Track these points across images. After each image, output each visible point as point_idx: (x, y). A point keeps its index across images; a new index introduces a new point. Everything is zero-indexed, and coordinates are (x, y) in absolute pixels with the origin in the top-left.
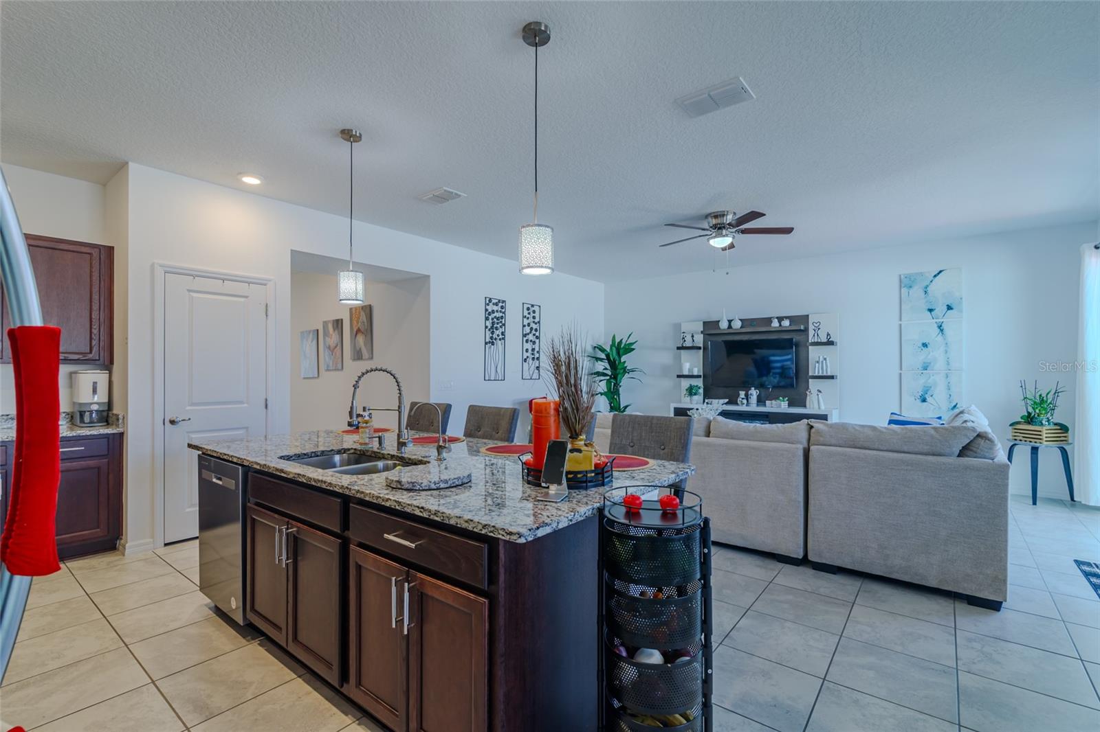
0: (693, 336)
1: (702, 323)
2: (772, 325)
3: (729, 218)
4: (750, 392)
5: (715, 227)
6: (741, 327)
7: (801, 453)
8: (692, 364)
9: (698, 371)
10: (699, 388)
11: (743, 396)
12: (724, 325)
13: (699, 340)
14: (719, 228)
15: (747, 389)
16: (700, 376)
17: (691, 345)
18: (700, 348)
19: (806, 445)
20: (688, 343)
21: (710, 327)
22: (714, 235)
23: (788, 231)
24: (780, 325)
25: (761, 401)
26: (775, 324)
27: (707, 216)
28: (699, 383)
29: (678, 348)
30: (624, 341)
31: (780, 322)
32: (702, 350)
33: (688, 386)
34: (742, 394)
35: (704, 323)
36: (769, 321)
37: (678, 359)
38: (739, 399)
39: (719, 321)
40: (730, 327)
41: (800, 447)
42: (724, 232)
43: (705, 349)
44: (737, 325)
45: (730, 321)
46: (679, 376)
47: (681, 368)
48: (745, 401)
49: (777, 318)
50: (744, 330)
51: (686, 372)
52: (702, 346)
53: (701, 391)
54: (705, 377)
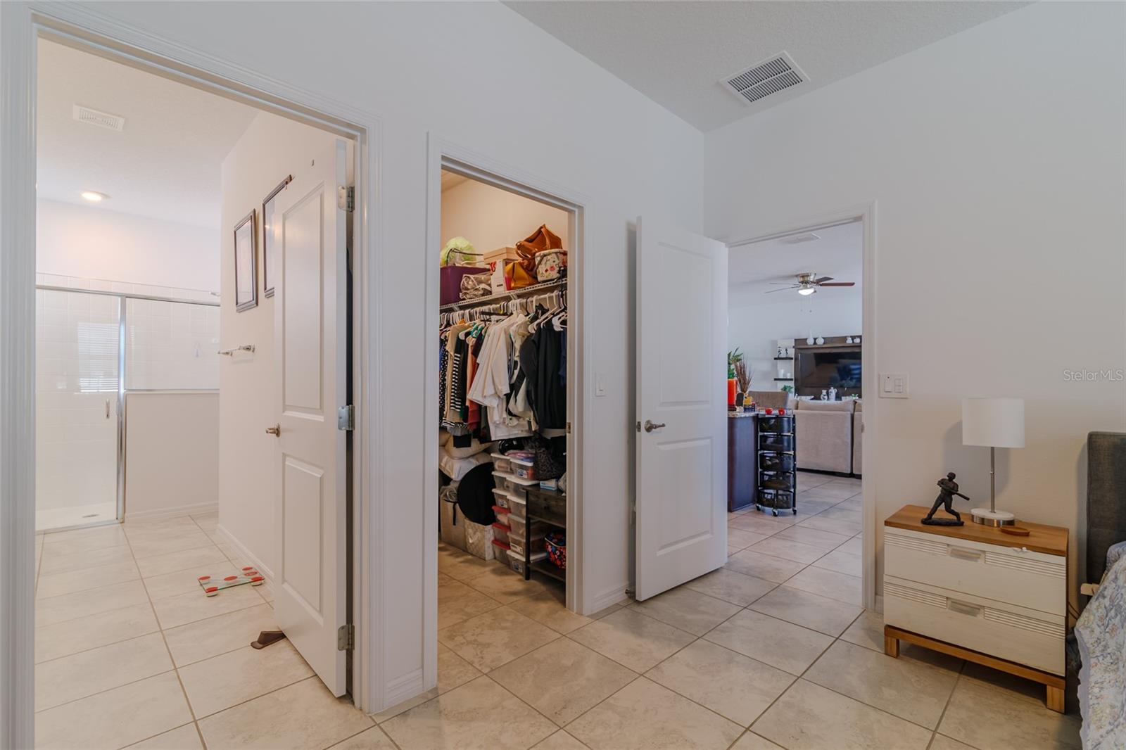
0: (786, 350)
1: (793, 340)
2: (847, 342)
3: (811, 278)
4: (830, 391)
5: (802, 282)
6: (824, 343)
7: (849, 417)
8: (786, 370)
9: (791, 375)
10: (792, 388)
11: (825, 394)
12: (810, 342)
13: (792, 353)
14: (805, 283)
15: (828, 388)
16: (792, 380)
17: (785, 356)
18: (792, 359)
19: (852, 412)
20: (783, 355)
21: (800, 344)
22: (801, 287)
23: (852, 284)
24: (853, 342)
25: (838, 397)
26: (849, 341)
27: (797, 276)
28: (792, 384)
29: (775, 359)
30: (732, 354)
31: (853, 340)
32: (793, 361)
33: (783, 386)
34: (824, 392)
35: (796, 340)
36: (845, 338)
37: (775, 367)
38: (822, 396)
39: (806, 339)
40: (815, 343)
41: (849, 413)
42: (808, 286)
43: (796, 359)
44: (820, 342)
45: (815, 339)
46: (775, 379)
47: (777, 372)
48: (826, 397)
49: (851, 337)
50: (825, 346)
51: (781, 377)
52: (793, 357)
53: (793, 390)
54: (796, 380)
